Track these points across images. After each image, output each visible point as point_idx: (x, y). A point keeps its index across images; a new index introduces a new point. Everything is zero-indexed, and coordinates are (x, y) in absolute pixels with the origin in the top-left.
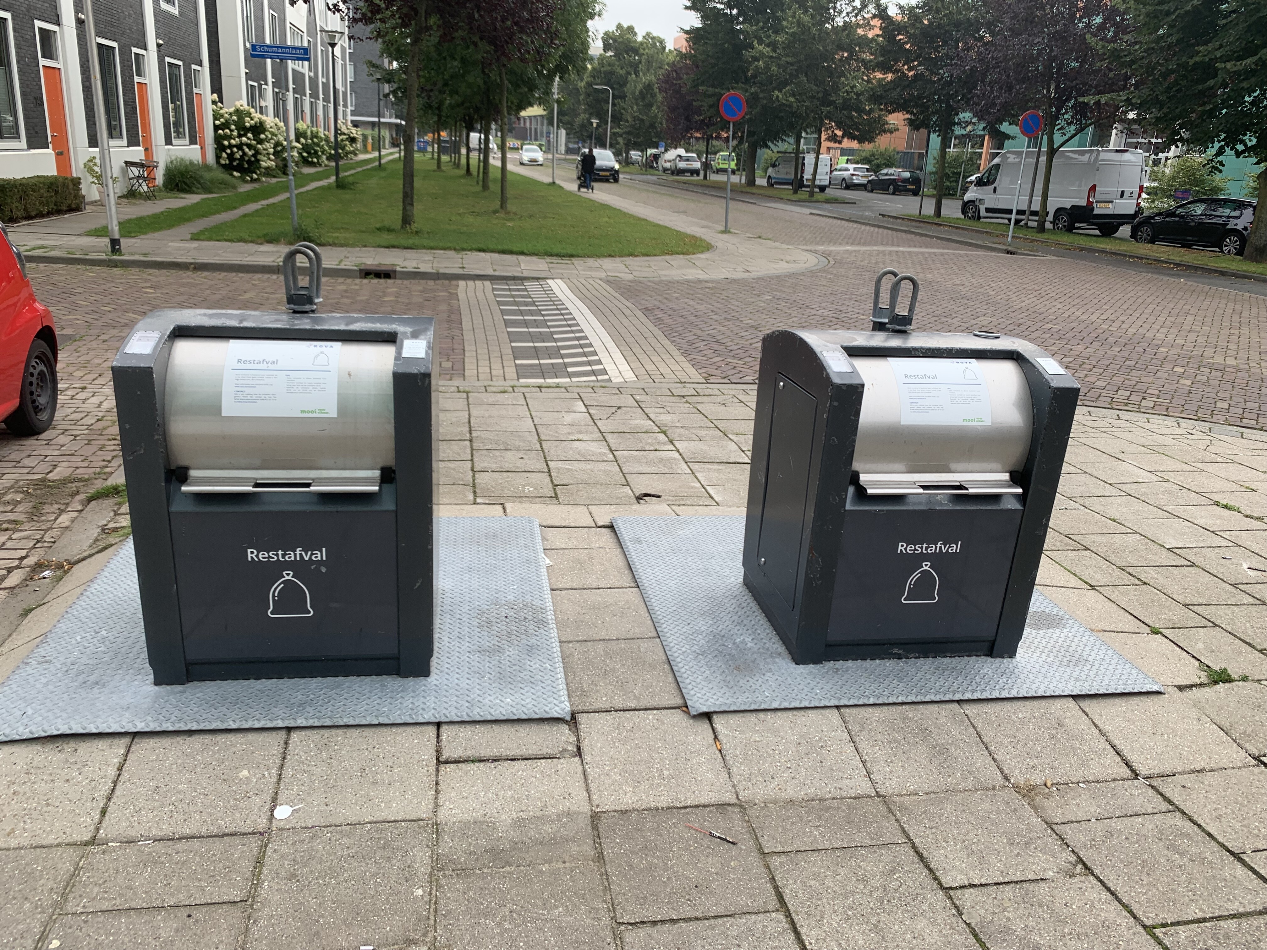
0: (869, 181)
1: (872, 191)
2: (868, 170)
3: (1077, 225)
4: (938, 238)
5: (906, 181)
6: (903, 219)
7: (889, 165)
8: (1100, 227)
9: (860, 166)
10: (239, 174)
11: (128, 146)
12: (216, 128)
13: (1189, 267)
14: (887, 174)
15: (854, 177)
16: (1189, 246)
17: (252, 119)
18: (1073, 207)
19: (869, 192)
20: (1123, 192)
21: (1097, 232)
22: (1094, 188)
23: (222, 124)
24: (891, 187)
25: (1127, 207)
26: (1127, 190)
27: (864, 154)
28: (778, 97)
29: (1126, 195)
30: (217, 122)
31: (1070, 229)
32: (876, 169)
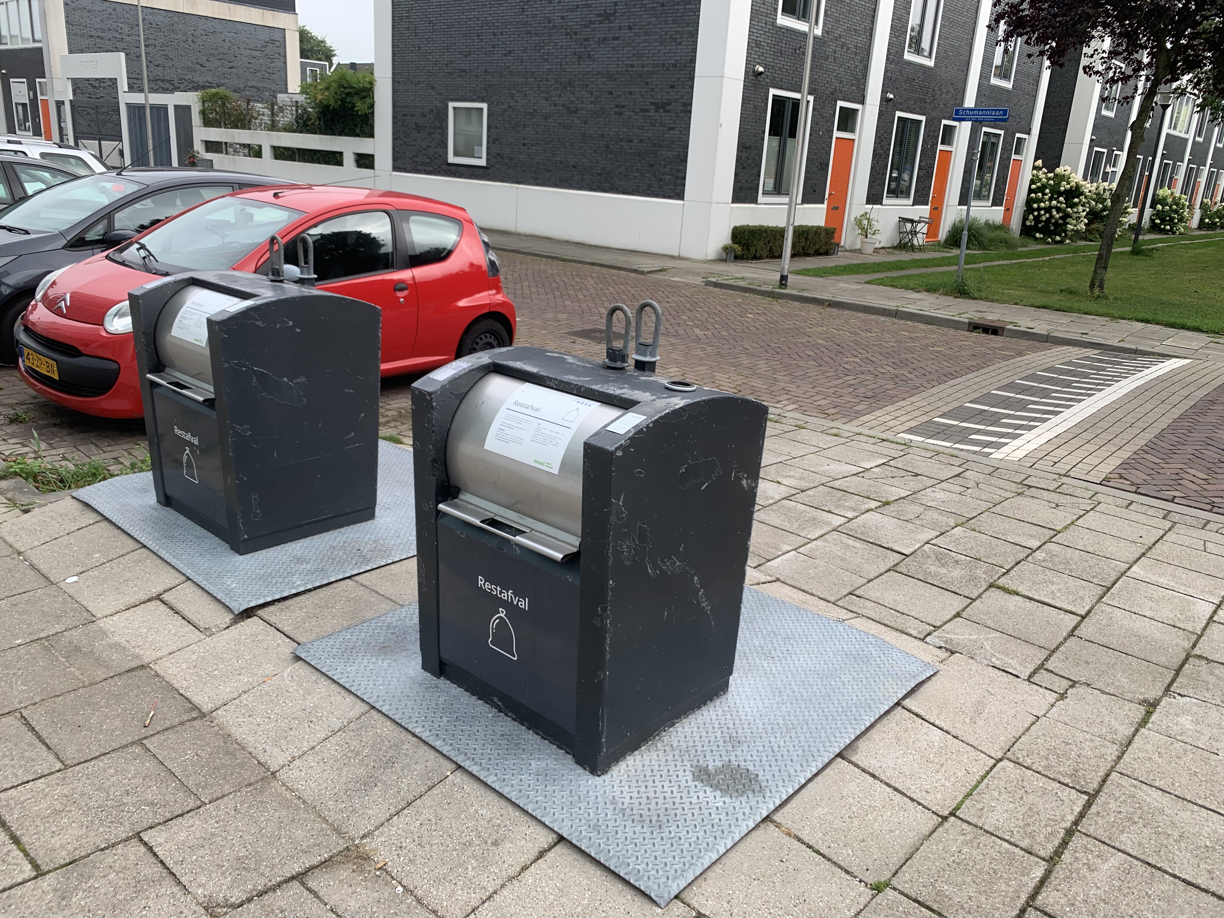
10: (1042, 236)
11: (913, 205)
12: (1030, 191)
17: (1068, 184)
23: (1038, 188)
30: (1033, 186)
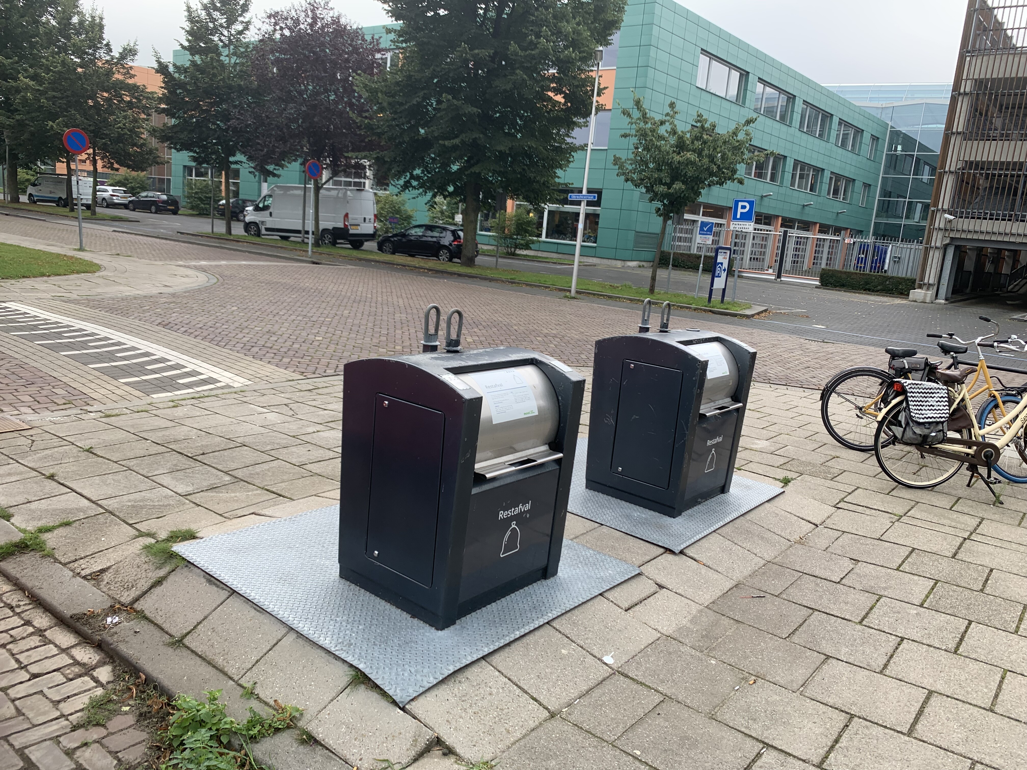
0: (130, 202)
1: (134, 210)
2: (125, 192)
3: (339, 241)
4: (249, 252)
5: (164, 202)
6: (202, 236)
7: (144, 189)
8: (351, 243)
9: (117, 188)
13: (437, 272)
14: (146, 197)
15: (114, 198)
16: (413, 256)
18: (334, 229)
19: (131, 210)
20: (365, 219)
21: (349, 246)
22: (346, 215)
24: (153, 207)
25: (368, 228)
26: (367, 217)
27: (118, 178)
28: (52, 126)
29: (367, 220)
31: (334, 243)
32: (132, 191)
